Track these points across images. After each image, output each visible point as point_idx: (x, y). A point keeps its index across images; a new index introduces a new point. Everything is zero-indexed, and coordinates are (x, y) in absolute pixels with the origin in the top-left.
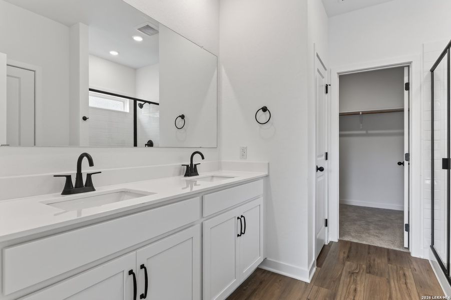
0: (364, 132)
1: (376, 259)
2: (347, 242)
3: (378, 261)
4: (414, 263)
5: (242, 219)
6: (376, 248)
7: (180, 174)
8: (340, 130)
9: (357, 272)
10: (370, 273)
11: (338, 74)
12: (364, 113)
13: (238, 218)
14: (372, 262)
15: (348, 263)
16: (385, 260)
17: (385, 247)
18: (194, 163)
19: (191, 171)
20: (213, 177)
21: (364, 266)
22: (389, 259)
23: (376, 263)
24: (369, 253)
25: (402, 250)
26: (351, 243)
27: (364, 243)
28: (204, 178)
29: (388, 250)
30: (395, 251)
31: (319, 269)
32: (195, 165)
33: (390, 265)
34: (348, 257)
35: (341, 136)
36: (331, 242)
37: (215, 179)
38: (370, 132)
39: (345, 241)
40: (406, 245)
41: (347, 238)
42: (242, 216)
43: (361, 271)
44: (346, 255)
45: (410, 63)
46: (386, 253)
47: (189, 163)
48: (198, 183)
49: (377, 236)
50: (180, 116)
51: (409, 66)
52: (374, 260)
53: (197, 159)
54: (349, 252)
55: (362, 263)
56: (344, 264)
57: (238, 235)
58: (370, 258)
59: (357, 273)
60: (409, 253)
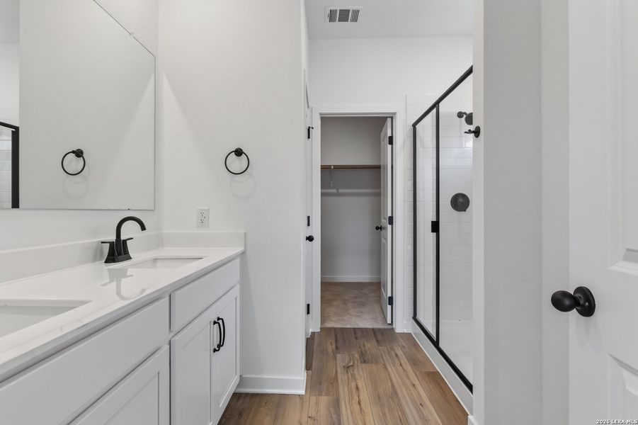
0: (334, 191)
1: (366, 344)
2: (330, 329)
3: (368, 345)
4: (400, 340)
5: (220, 322)
6: (362, 330)
7: (94, 260)
8: (322, 188)
9: (352, 364)
10: (364, 362)
11: (321, 114)
12: (337, 167)
13: (215, 323)
14: (363, 348)
15: (339, 356)
16: (374, 343)
17: (370, 327)
18: (123, 237)
19: (118, 251)
20: (155, 260)
21: (357, 356)
22: (378, 341)
23: (367, 348)
24: (356, 338)
25: (386, 327)
26: (335, 329)
27: (348, 326)
28: (140, 265)
29: (373, 330)
30: (380, 330)
31: (310, 372)
32: (125, 241)
33: (380, 348)
34: (337, 348)
35: (323, 195)
36: (313, 333)
37: (159, 264)
38: (340, 191)
39: (328, 328)
40: (389, 322)
41: (329, 325)
42: (219, 319)
43: (356, 362)
44: (334, 346)
45: (395, 113)
46: (372, 334)
47: (113, 238)
48: (130, 272)
49: (359, 316)
50: (73, 152)
51: (392, 118)
52: (364, 346)
53: (129, 230)
54: (336, 341)
55: (353, 352)
56: (335, 358)
57: (215, 350)
58: (359, 343)
59: (352, 366)
60: (393, 329)
